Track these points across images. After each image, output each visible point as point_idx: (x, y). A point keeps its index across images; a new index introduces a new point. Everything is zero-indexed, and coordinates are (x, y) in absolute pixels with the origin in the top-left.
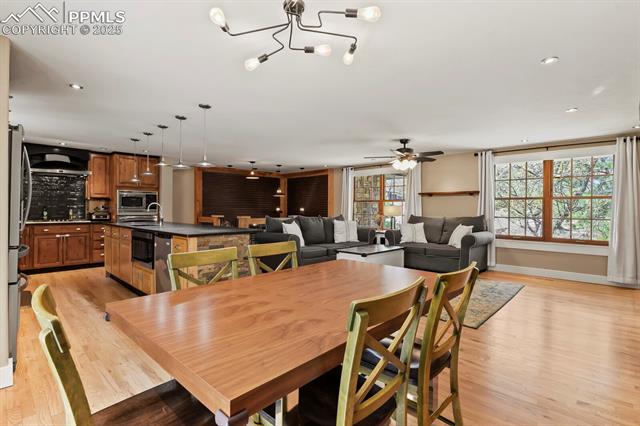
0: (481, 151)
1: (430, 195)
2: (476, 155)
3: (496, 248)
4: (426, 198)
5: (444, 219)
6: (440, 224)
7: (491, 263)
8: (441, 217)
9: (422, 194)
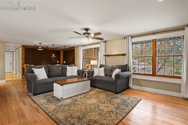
0: (127, 36)
1: (108, 56)
2: (125, 38)
3: (133, 78)
4: (107, 57)
5: (112, 66)
6: (110, 68)
7: (131, 85)
8: (111, 65)
9: (105, 56)
